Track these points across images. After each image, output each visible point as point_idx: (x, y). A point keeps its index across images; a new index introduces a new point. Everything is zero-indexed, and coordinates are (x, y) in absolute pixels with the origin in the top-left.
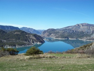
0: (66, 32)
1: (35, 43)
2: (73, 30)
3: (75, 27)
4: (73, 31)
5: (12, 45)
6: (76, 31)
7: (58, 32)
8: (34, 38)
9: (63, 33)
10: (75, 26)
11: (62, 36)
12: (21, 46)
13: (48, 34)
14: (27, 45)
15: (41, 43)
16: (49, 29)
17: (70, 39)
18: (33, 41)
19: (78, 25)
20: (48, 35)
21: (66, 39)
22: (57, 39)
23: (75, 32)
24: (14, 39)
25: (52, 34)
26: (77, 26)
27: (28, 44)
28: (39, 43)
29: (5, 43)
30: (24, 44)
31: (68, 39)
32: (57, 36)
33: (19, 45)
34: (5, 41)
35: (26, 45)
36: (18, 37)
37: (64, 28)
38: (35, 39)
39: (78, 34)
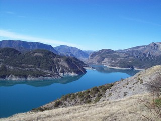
0: (133, 56)
1: (66, 73)
2: (145, 52)
3: (148, 48)
4: (145, 55)
5: (20, 76)
6: (149, 55)
7: (118, 56)
8: (66, 65)
9: (127, 57)
10: (149, 46)
11: (122, 64)
12: (38, 77)
13: (99, 58)
14: (49, 76)
15: (76, 74)
16: (102, 51)
17: (136, 69)
18: (63, 69)
19: (155, 45)
20: (99, 61)
21: (128, 68)
22: (113, 68)
23: (147, 57)
24: (30, 65)
25: (106, 60)
26: (153, 46)
27: (51, 75)
28: (73, 74)
29: (9, 71)
30: (44, 75)
31: (133, 68)
32: (112, 63)
33: (34, 75)
34: (11, 67)
35: (47, 76)
36: (38, 62)
37: (130, 49)
38: (68, 66)
39: (152, 60)
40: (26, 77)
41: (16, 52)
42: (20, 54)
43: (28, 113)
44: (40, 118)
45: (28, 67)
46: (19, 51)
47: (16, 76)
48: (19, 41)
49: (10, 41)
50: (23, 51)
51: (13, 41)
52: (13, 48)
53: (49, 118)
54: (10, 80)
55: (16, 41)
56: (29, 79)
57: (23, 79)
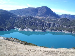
40: (72, 32)
41: (68, 20)
42: (70, 21)
43: (66, 49)
44: (68, 52)
45: (73, 27)
46: (69, 19)
47: (67, 31)
48: (70, 15)
49: (65, 15)
50: (71, 20)
51: (67, 15)
52: (67, 18)
53: (72, 53)
54: (64, 32)
55: (68, 15)
56: (73, 33)
57: (70, 33)
